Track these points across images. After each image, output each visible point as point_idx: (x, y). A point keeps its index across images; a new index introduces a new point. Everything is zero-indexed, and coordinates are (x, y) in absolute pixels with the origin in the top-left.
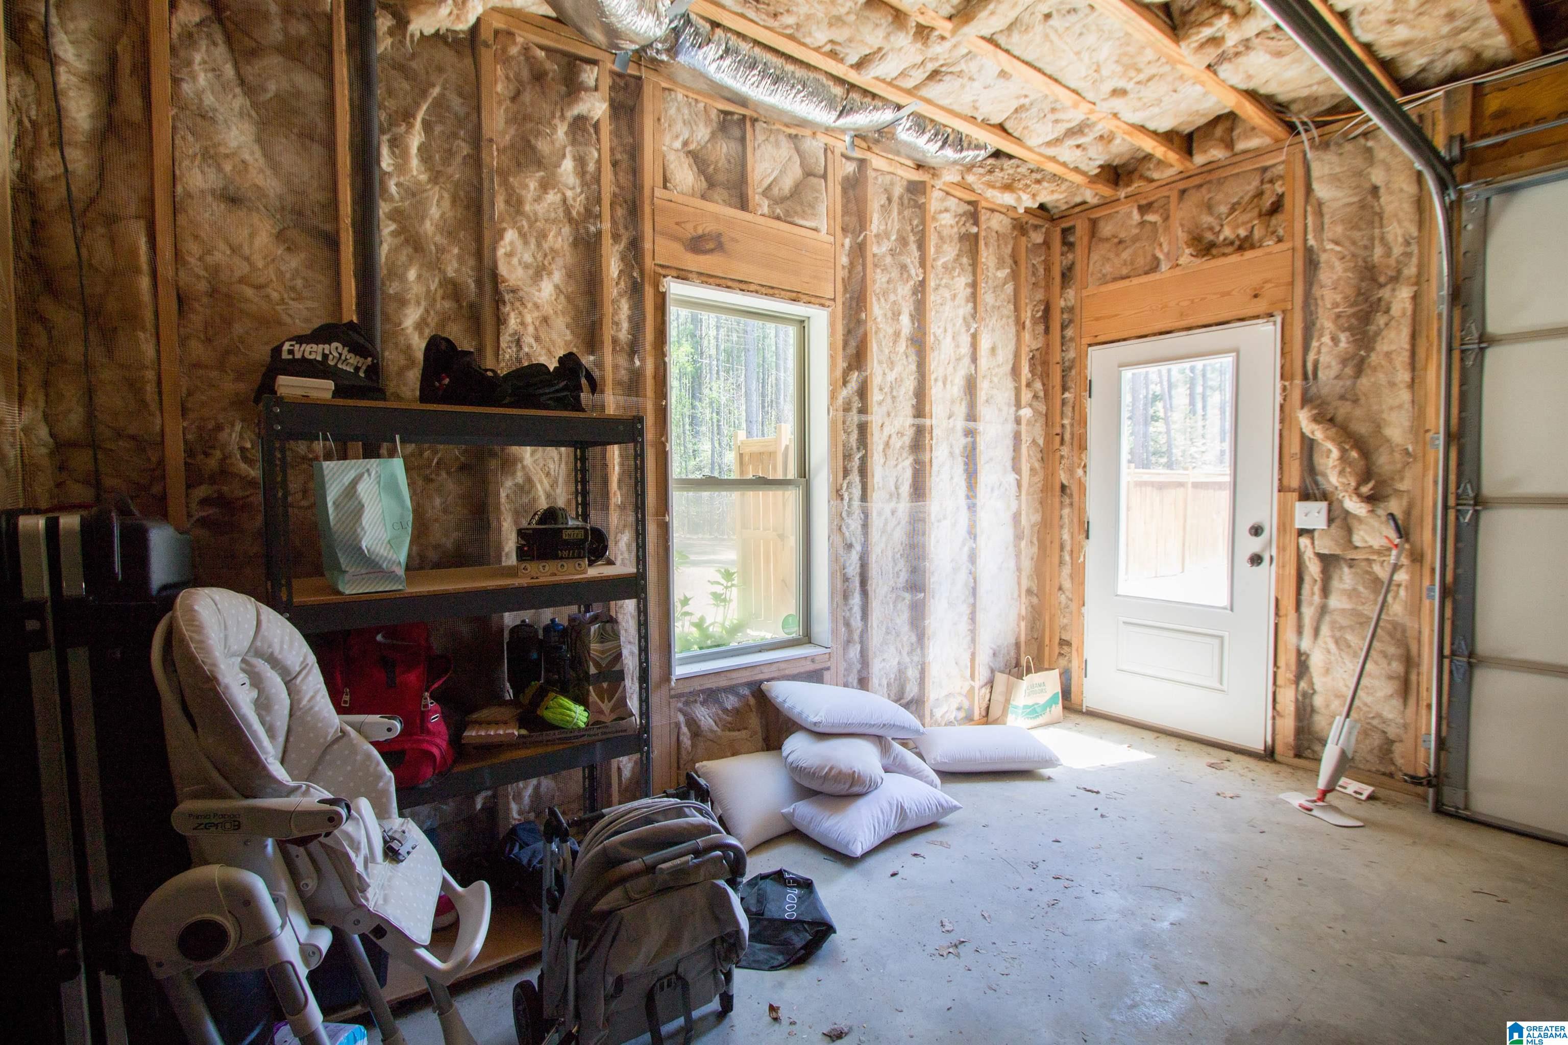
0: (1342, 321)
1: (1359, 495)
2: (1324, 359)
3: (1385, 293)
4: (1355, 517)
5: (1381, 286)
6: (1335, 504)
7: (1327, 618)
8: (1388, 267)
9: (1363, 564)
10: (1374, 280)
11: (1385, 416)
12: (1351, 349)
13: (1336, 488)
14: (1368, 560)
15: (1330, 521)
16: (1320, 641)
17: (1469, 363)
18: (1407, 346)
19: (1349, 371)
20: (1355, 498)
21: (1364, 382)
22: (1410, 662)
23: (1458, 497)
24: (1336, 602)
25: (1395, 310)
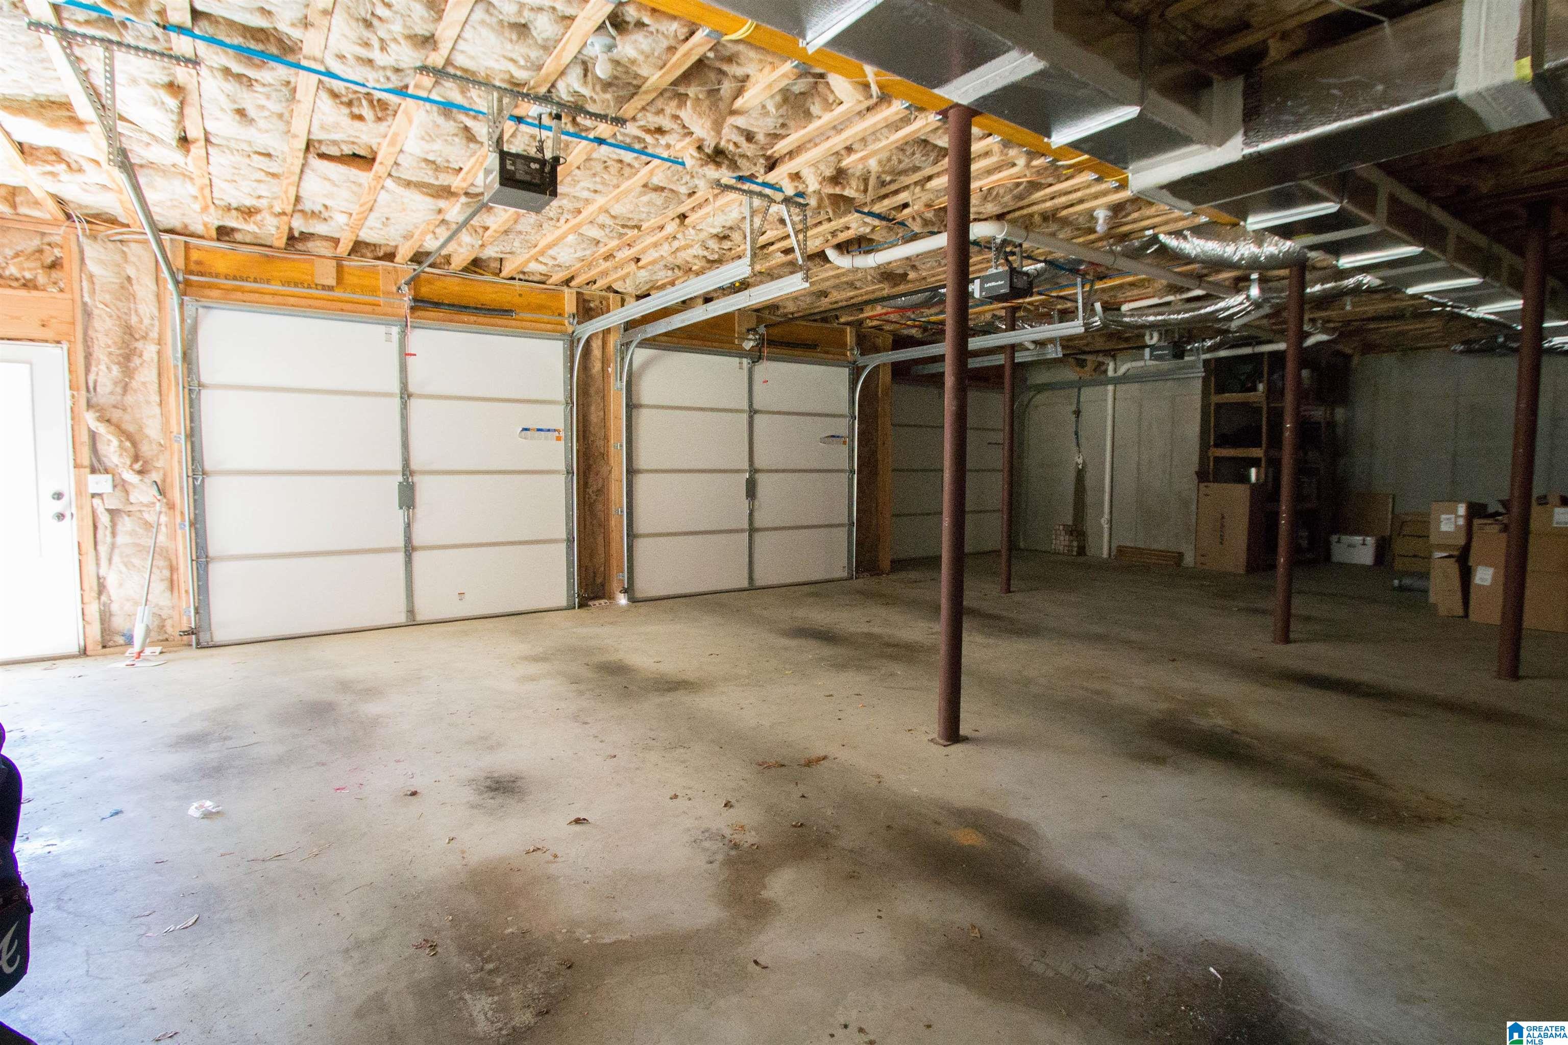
0: (113, 357)
1: (133, 470)
2: (100, 380)
3: (139, 345)
4: (130, 484)
5: (137, 340)
6: (117, 476)
7: (117, 551)
8: (141, 329)
9: (138, 514)
10: (131, 335)
11: (144, 421)
12: (120, 376)
13: (117, 466)
14: (140, 511)
15: (115, 486)
16: (113, 567)
17: (194, 396)
18: (157, 381)
19: (119, 390)
20: (131, 471)
21: (130, 399)
22: (173, 569)
23: (193, 470)
24: (121, 539)
25: (146, 356)
